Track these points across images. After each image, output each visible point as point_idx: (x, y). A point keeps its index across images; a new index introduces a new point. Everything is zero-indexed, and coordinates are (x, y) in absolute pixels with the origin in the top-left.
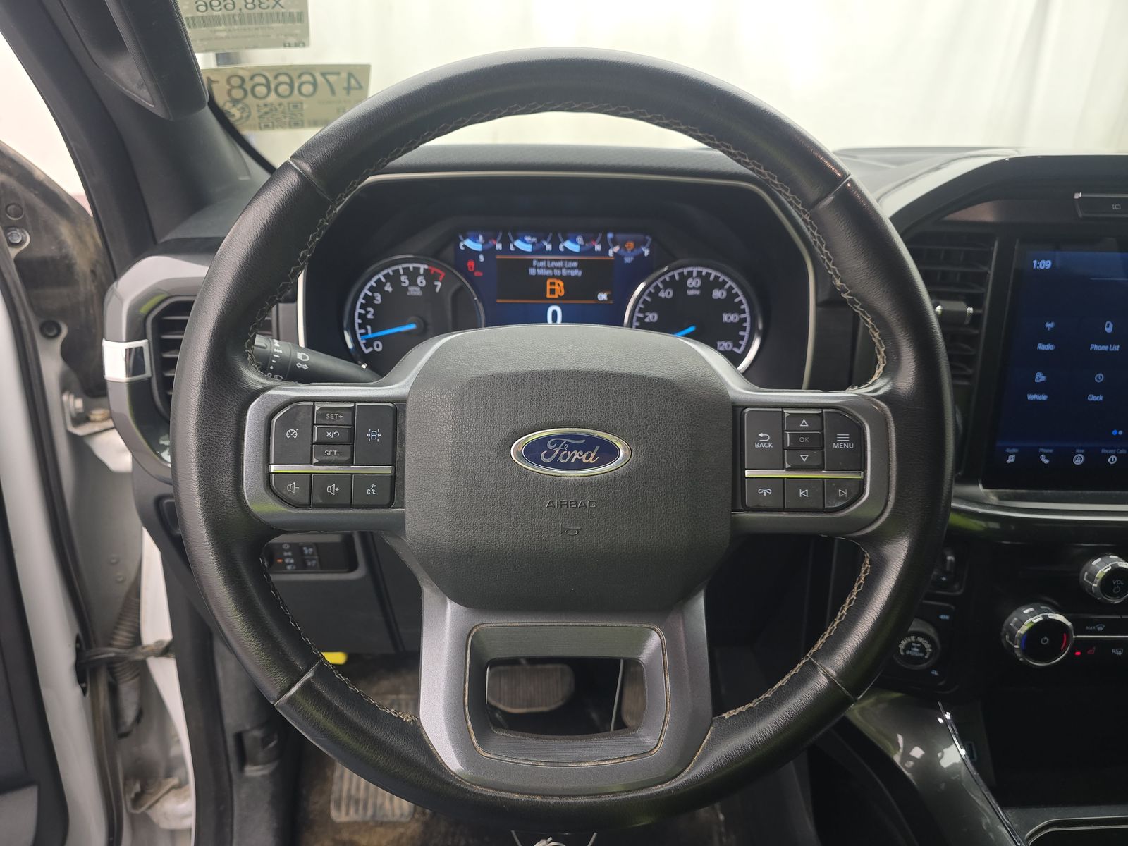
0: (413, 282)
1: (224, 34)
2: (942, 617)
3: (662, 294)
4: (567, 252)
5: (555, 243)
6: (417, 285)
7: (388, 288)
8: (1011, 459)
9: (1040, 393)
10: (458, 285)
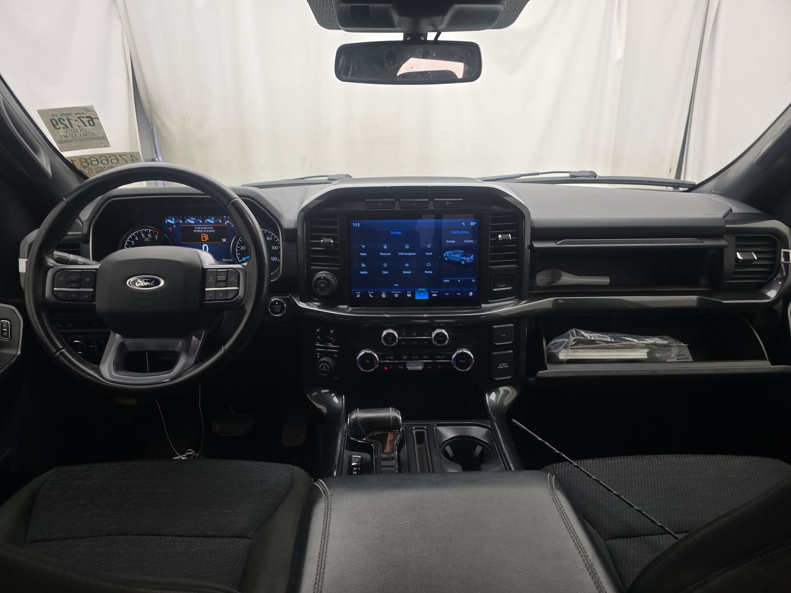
0: (146, 236)
1: (74, 145)
2: (335, 356)
4: (208, 223)
5: (203, 220)
6: (148, 237)
7: (137, 239)
8: (358, 296)
9: (364, 271)
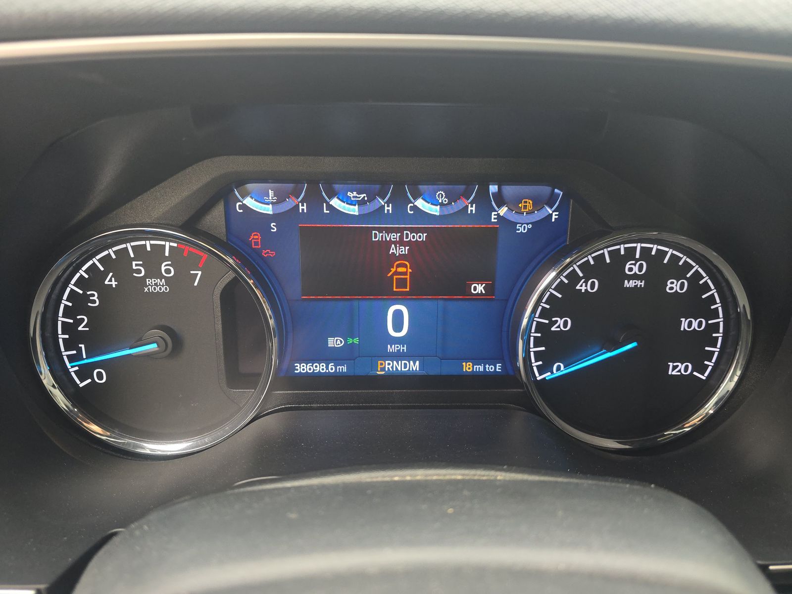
0: (153, 271)
3: (582, 287)
4: (420, 216)
5: (400, 202)
6: (161, 277)
7: (111, 281)
10: (231, 275)
